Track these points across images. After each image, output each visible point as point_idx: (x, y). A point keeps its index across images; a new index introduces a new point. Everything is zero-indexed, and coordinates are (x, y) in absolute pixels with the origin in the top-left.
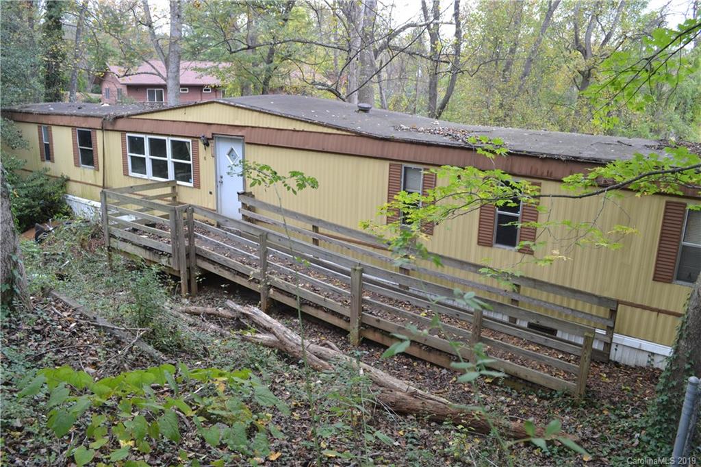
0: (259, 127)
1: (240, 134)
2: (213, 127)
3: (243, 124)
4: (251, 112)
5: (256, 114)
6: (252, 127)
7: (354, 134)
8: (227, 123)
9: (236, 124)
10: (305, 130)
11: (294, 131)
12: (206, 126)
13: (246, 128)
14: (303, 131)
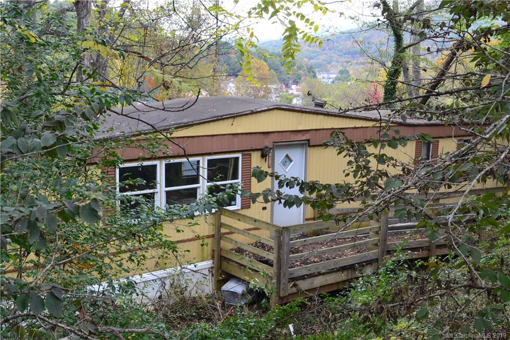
0: (323, 129)
1: (304, 138)
2: (272, 135)
3: (307, 129)
4: (315, 116)
5: (321, 117)
6: (316, 130)
7: (396, 125)
8: (291, 129)
9: (300, 128)
10: (363, 126)
11: (355, 128)
12: (262, 136)
13: (311, 132)
14: (362, 127)
